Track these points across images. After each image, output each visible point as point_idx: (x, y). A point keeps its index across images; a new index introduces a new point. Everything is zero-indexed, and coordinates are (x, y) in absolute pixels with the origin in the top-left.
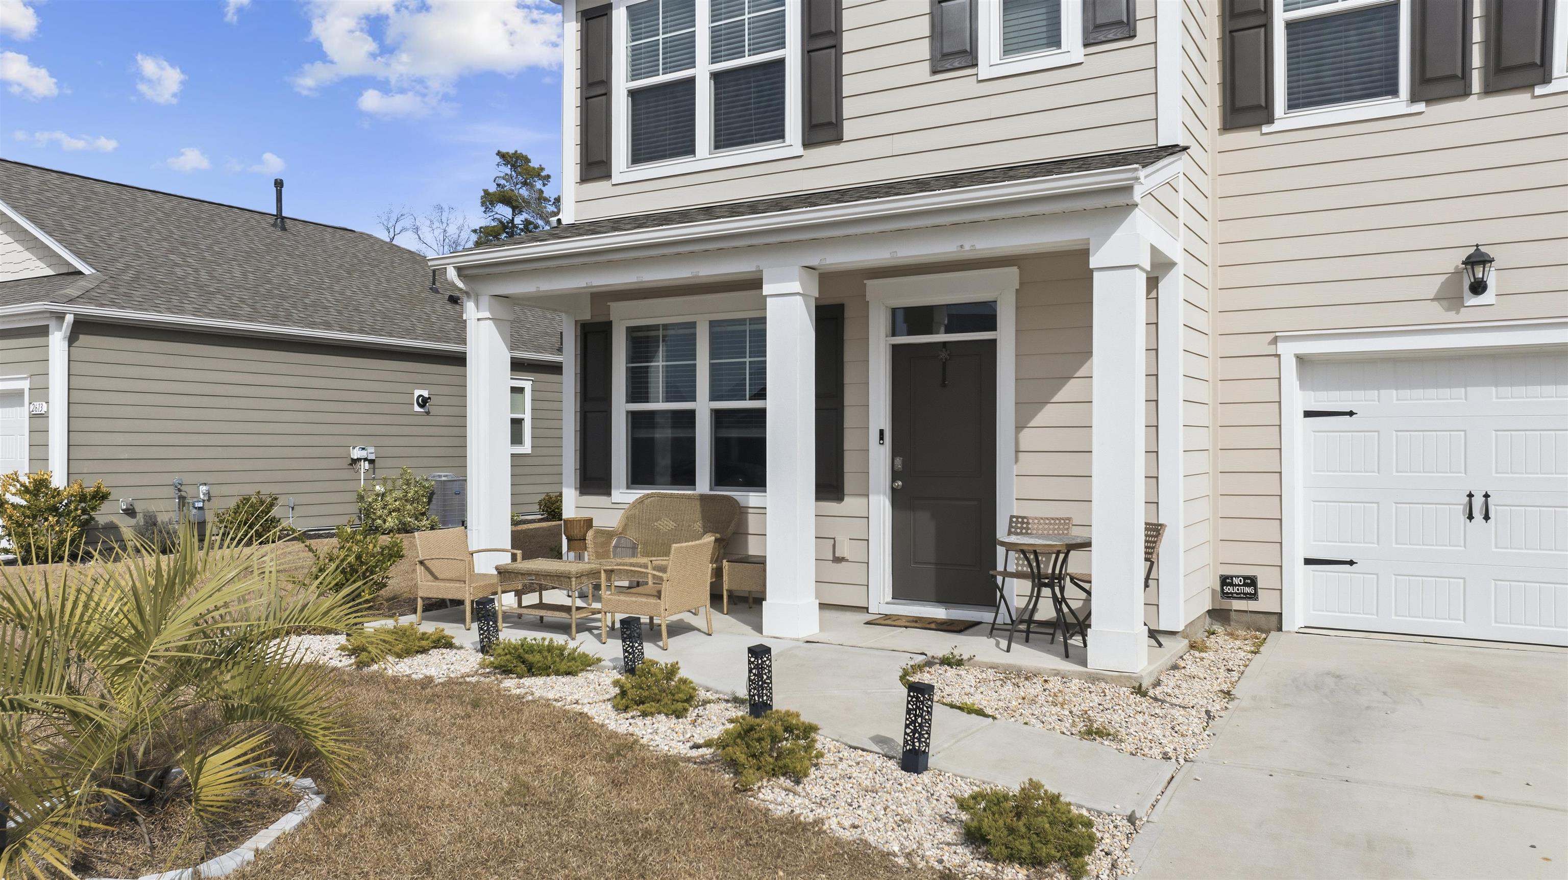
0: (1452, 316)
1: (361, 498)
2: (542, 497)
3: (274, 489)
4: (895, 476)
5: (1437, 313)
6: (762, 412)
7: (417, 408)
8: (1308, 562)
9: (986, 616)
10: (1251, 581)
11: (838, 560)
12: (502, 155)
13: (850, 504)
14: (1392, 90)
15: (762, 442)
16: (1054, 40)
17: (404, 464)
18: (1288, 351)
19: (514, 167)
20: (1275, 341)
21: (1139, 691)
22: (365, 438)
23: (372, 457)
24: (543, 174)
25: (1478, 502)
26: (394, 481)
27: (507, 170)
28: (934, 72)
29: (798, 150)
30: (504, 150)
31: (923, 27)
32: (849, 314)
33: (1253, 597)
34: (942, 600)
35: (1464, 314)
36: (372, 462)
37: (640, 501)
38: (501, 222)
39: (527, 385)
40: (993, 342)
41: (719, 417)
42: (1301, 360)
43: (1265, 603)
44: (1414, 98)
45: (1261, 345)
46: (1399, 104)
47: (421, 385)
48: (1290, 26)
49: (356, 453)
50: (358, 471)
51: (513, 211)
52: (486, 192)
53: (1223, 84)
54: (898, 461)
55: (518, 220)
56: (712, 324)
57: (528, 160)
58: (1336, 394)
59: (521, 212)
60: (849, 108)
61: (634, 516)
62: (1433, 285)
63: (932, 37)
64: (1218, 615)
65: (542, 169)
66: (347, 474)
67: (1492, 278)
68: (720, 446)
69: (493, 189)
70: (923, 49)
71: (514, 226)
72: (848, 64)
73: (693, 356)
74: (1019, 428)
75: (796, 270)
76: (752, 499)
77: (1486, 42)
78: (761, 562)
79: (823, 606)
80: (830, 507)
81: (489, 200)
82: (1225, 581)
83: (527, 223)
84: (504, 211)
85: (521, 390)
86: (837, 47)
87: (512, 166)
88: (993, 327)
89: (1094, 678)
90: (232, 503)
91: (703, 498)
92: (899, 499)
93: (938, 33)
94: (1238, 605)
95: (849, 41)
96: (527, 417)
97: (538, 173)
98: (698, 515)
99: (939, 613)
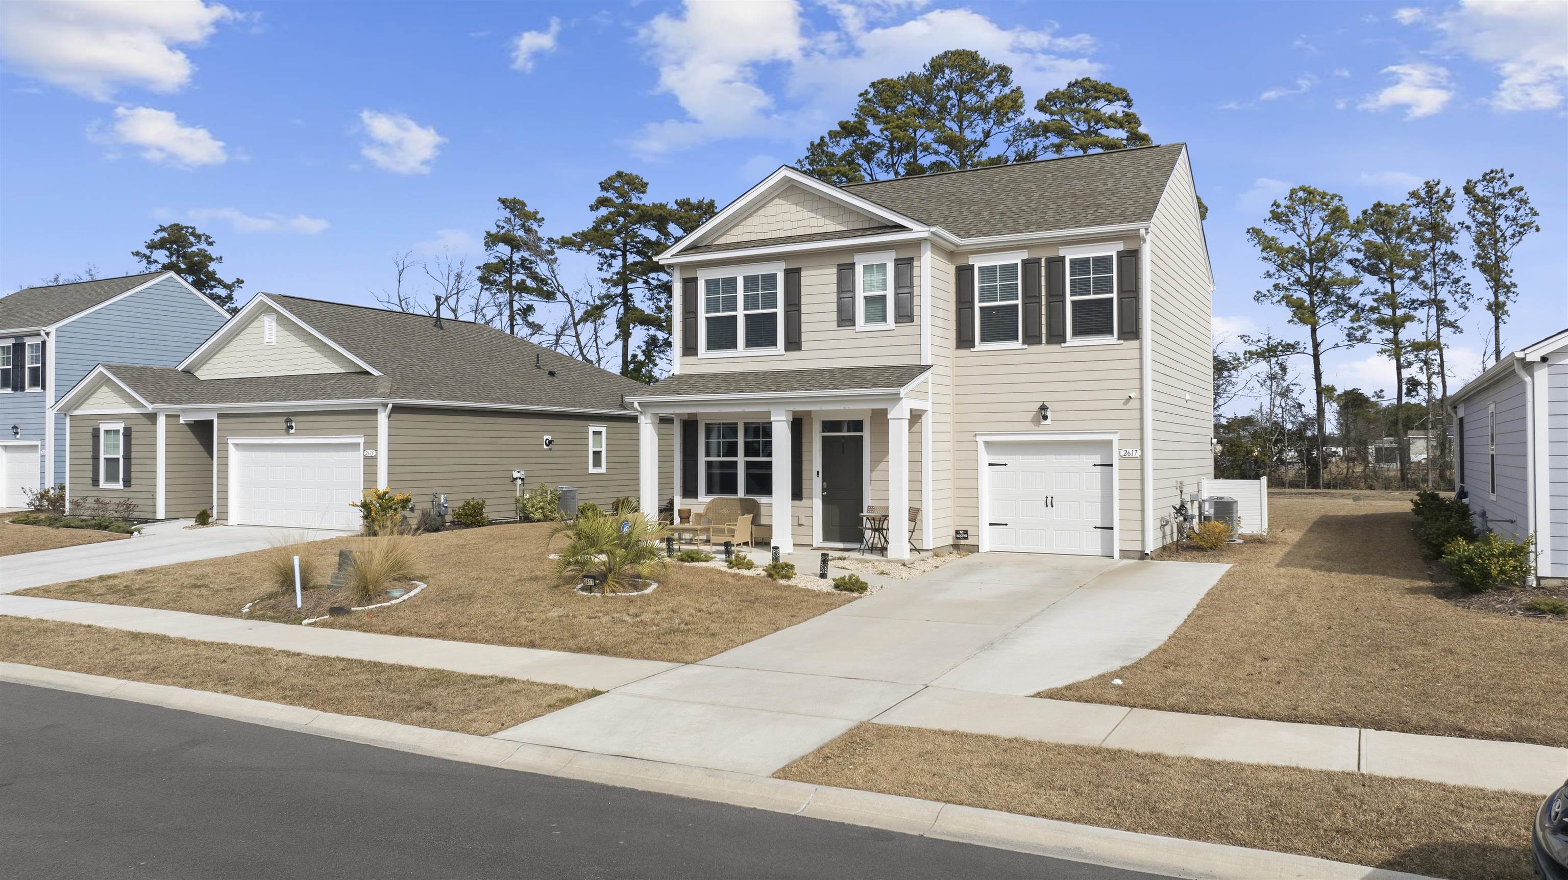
0: (1036, 428)
1: (517, 501)
2: (615, 500)
3: (484, 496)
4: (824, 490)
5: (1031, 426)
6: (770, 463)
7: (545, 447)
8: (991, 524)
9: (857, 546)
10: (966, 532)
11: (800, 525)
12: (503, 202)
13: (805, 502)
14: (1016, 338)
15: (770, 476)
16: (884, 319)
17: (542, 480)
18: (980, 439)
19: (512, 210)
20: (976, 435)
21: (904, 565)
22: (519, 465)
23: (523, 477)
24: (539, 216)
25: (1049, 500)
26: (536, 491)
27: (507, 213)
28: (839, 326)
29: (783, 352)
30: (503, 197)
31: (834, 307)
32: (804, 422)
33: (967, 538)
34: (842, 540)
35: (1041, 428)
36: (523, 479)
37: (712, 501)
38: (501, 259)
39: (603, 430)
40: (862, 436)
41: (748, 465)
42: (987, 443)
43: (971, 541)
44: (1024, 343)
45: (970, 437)
46: (1018, 345)
47: (547, 432)
48: (981, 308)
49: (516, 475)
50: (515, 485)
51: (512, 250)
52: (488, 233)
53: (957, 330)
54: (825, 484)
55: (516, 257)
56: (745, 424)
57: (523, 204)
58: (996, 457)
59: (519, 250)
60: (804, 337)
61: (710, 507)
62: (1030, 416)
63: (838, 311)
64: (956, 546)
65: (537, 213)
66: (510, 487)
67: (1049, 414)
68: (749, 477)
69: (494, 230)
70: (834, 316)
71: (513, 263)
72: (804, 318)
73: (736, 437)
74: (872, 471)
75: (784, 412)
76: (763, 500)
77: (1047, 324)
78: (770, 527)
79: (795, 545)
80: (797, 503)
81: (492, 240)
82: (957, 532)
83: (523, 260)
84: (504, 250)
85: (600, 433)
86: (799, 310)
87: (511, 209)
88: (862, 431)
89: (890, 562)
90: (461, 504)
91: (741, 499)
92: (824, 499)
93: (840, 310)
94: (963, 542)
95: (804, 309)
96: (604, 450)
97: (533, 216)
98: (739, 507)
99: (840, 545)
